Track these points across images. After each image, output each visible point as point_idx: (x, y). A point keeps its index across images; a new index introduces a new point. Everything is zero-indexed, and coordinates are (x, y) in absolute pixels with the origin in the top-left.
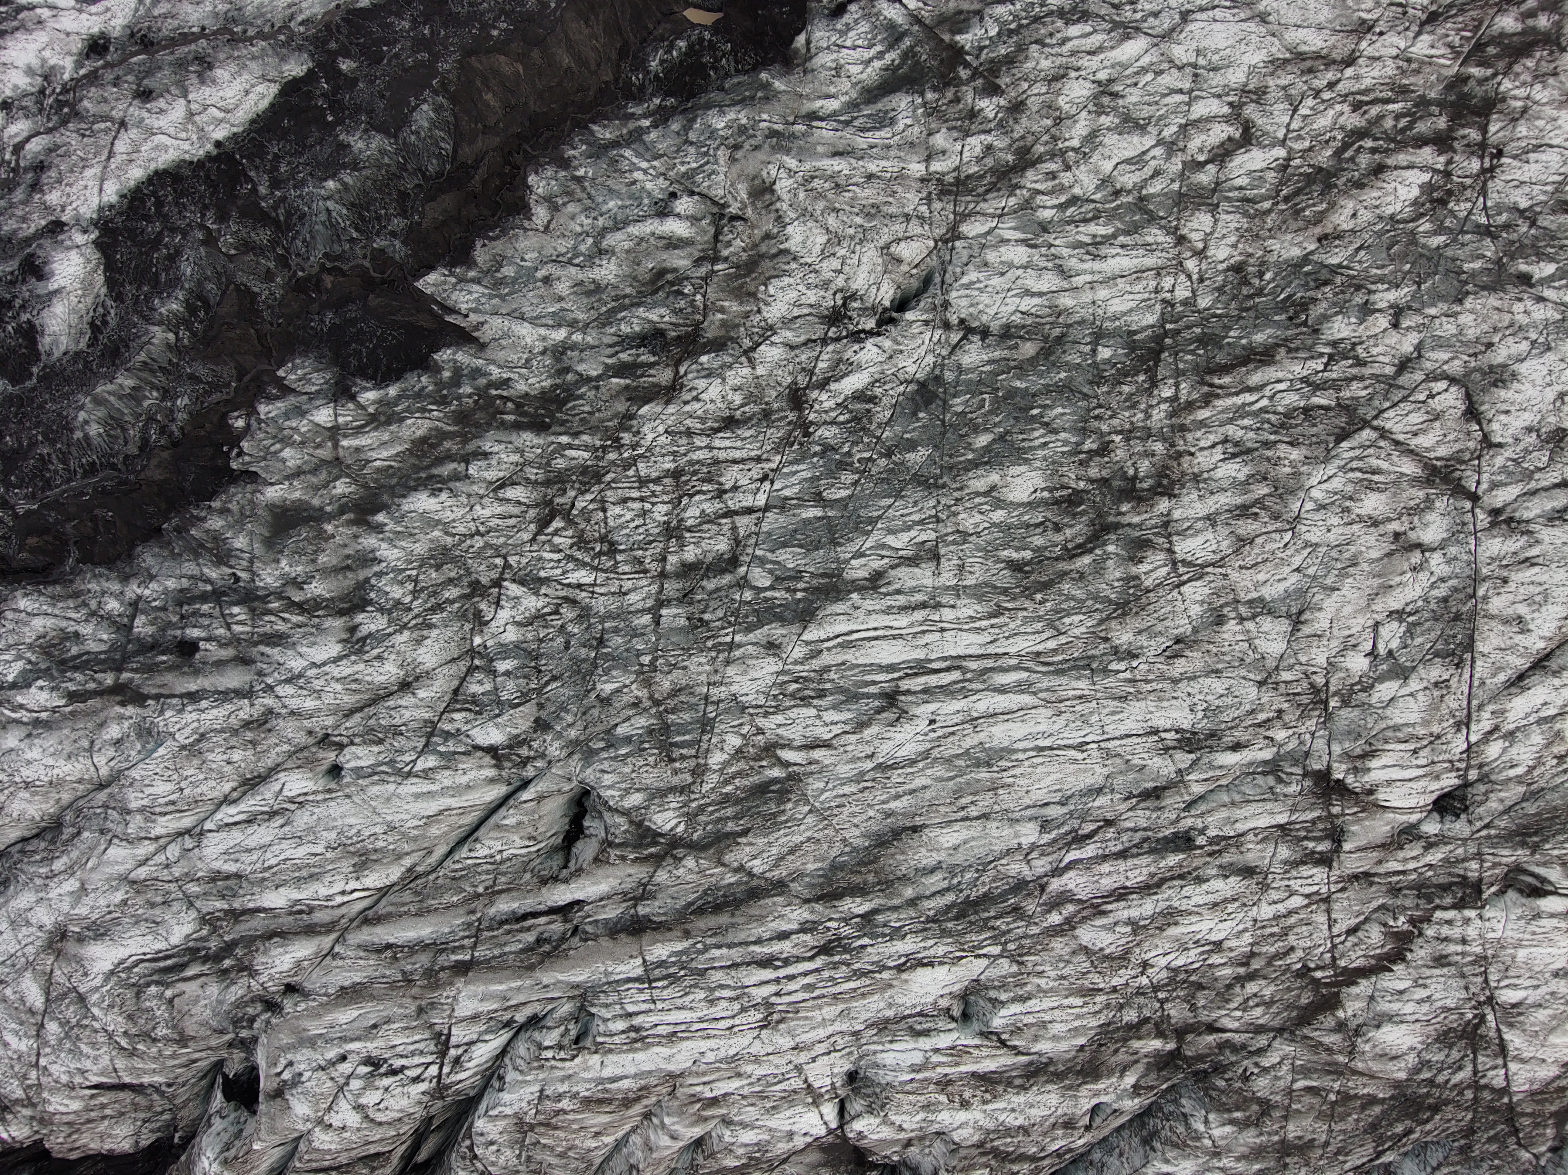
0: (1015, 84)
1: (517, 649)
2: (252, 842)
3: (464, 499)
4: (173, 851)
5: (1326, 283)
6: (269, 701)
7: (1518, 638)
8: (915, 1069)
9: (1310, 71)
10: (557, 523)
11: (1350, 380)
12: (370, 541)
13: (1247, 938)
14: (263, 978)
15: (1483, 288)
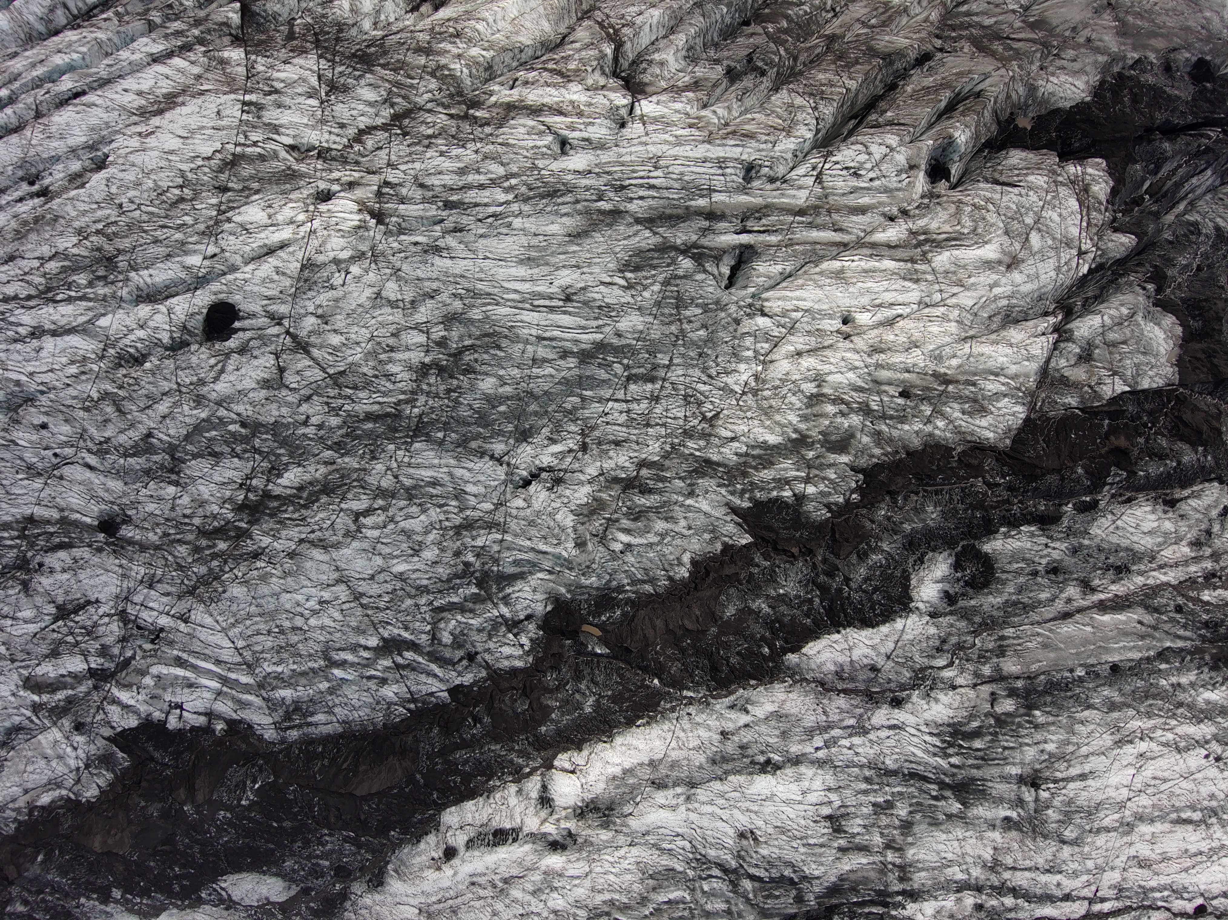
0: (455, 565)
1: (740, 359)
2: (894, 294)
3: (751, 436)
4: (937, 297)
5: (336, 443)
6: (869, 360)
7: (281, 265)
8: (592, 124)
9: (321, 540)
10: (709, 415)
11: (334, 397)
12: (803, 426)
13: (428, 155)
14: (906, 226)
15: (263, 426)
